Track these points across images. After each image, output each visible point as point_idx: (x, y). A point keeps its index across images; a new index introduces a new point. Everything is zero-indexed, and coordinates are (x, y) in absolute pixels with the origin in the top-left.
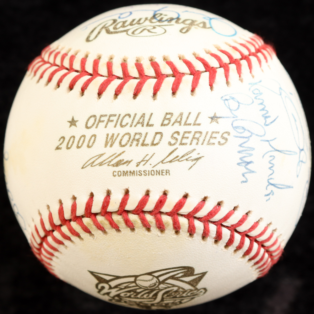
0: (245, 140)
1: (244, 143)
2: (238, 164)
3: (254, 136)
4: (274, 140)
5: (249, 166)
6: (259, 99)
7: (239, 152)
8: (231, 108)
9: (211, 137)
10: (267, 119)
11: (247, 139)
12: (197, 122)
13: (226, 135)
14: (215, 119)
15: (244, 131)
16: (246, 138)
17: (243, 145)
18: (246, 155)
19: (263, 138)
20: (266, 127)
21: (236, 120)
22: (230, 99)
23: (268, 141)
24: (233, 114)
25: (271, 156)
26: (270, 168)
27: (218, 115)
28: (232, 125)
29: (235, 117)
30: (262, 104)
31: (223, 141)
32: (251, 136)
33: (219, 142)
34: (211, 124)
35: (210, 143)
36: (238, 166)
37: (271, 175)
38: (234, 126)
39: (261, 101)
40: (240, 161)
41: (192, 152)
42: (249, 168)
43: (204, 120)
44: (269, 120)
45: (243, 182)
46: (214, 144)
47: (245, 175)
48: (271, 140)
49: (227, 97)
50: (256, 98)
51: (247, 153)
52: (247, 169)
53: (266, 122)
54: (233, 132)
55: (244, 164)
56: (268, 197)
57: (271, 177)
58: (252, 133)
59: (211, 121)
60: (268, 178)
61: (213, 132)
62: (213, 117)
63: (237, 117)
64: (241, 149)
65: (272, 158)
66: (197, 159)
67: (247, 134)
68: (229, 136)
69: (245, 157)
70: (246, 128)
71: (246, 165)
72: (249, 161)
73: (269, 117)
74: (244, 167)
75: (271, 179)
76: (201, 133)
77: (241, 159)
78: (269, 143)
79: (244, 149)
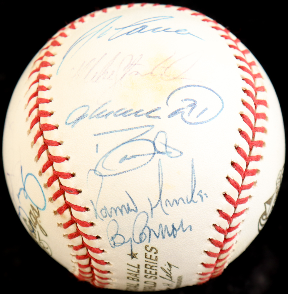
0: (152, 233)
1: (155, 233)
2: (175, 237)
3: (148, 225)
4: (150, 202)
5: (177, 227)
6: (111, 213)
7: (164, 237)
8: (122, 242)
9: (150, 259)
10: (131, 209)
11: (152, 231)
12: (137, 266)
13: (148, 249)
14: (133, 255)
15: (144, 233)
16: (150, 231)
17: (157, 235)
18: (166, 231)
19: (150, 215)
20: (139, 211)
21: (134, 239)
22: (114, 241)
23: (152, 209)
24: (128, 241)
25: (166, 205)
26: (177, 203)
27: (130, 253)
28: (139, 243)
29: (130, 240)
30: (116, 211)
31: (154, 251)
32: (148, 228)
33: (155, 253)
34: (138, 258)
35: (156, 259)
36: (176, 237)
37: (183, 201)
38: (139, 242)
39: (113, 211)
40: (172, 236)
41: (164, 269)
42: (178, 227)
43: (134, 262)
44: (132, 207)
45: (191, 230)
46: (156, 257)
47: (184, 229)
48: (151, 206)
49: (112, 243)
50: (111, 216)
51: (165, 231)
52: (179, 229)
53: (133, 210)
54: (146, 243)
55: (175, 232)
56: (204, 197)
57: (185, 201)
58: (146, 226)
59: (135, 258)
60: (187, 203)
61: (146, 257)
62: (131, 256)
63: (130, 239)
64: (161, 236)
65: (168, 203)
66: (170, 265)
67: (147, 231)
68: (149, 246)
69: (168, 232)
70: (141, 232)
71: (175, 229)
72: (172, 228)
73: (128, 205)
74: (177, 232)
75: (187, 200)
76: (146, 265)
77: (170, 235)
78: (154, 208)
79: (161, 234)
